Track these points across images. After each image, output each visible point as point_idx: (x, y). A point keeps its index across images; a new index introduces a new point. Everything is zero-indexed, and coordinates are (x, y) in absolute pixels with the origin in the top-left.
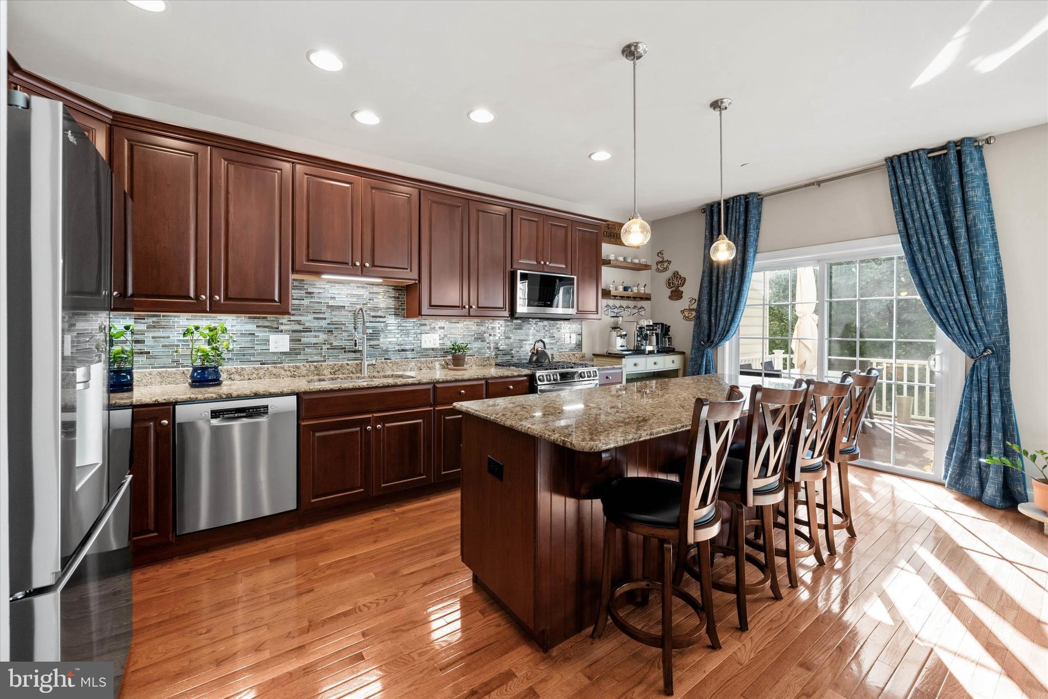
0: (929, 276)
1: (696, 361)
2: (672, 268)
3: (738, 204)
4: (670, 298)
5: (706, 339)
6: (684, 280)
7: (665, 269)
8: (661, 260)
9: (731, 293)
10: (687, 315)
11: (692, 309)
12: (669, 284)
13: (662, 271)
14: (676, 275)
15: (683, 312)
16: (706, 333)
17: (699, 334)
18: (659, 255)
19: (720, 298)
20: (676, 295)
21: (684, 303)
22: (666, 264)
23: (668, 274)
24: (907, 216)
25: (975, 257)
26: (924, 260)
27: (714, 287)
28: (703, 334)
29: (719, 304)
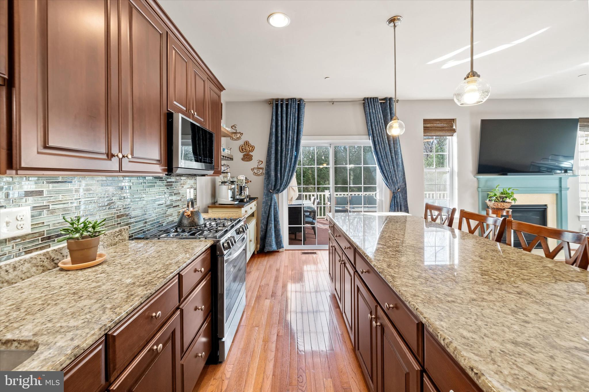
0: (382, 156)
1: (267, 203)
2: (244, 139)
3: (294, 103)
4: (243, 159)
5: (273, 188)
6: (253, 148)
7: (239, 139)
8: (235, 131)
9: (291, 159)
10: (256, 172)
11: (260, 168)
12: (242, 149)
13: (235, 140)
14: (247, 143)
15: (253, 169)
16: (273, 184)
17: (268, 185)
18: (233, 127)
19: (283, 161)
20: (247, 157)
21: (253, 164)
22: (238, 135)
23: (241, 142)
24: (374, 127)
25: (395, 149)
26: (380, 149)
27: (279, 153)
28: (272, 185)
29: (283, 165)
